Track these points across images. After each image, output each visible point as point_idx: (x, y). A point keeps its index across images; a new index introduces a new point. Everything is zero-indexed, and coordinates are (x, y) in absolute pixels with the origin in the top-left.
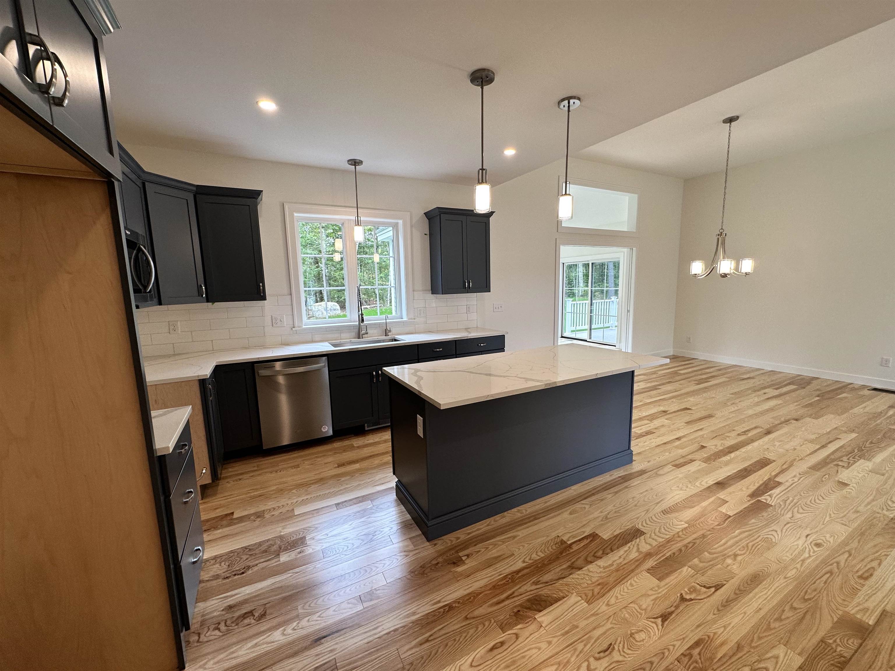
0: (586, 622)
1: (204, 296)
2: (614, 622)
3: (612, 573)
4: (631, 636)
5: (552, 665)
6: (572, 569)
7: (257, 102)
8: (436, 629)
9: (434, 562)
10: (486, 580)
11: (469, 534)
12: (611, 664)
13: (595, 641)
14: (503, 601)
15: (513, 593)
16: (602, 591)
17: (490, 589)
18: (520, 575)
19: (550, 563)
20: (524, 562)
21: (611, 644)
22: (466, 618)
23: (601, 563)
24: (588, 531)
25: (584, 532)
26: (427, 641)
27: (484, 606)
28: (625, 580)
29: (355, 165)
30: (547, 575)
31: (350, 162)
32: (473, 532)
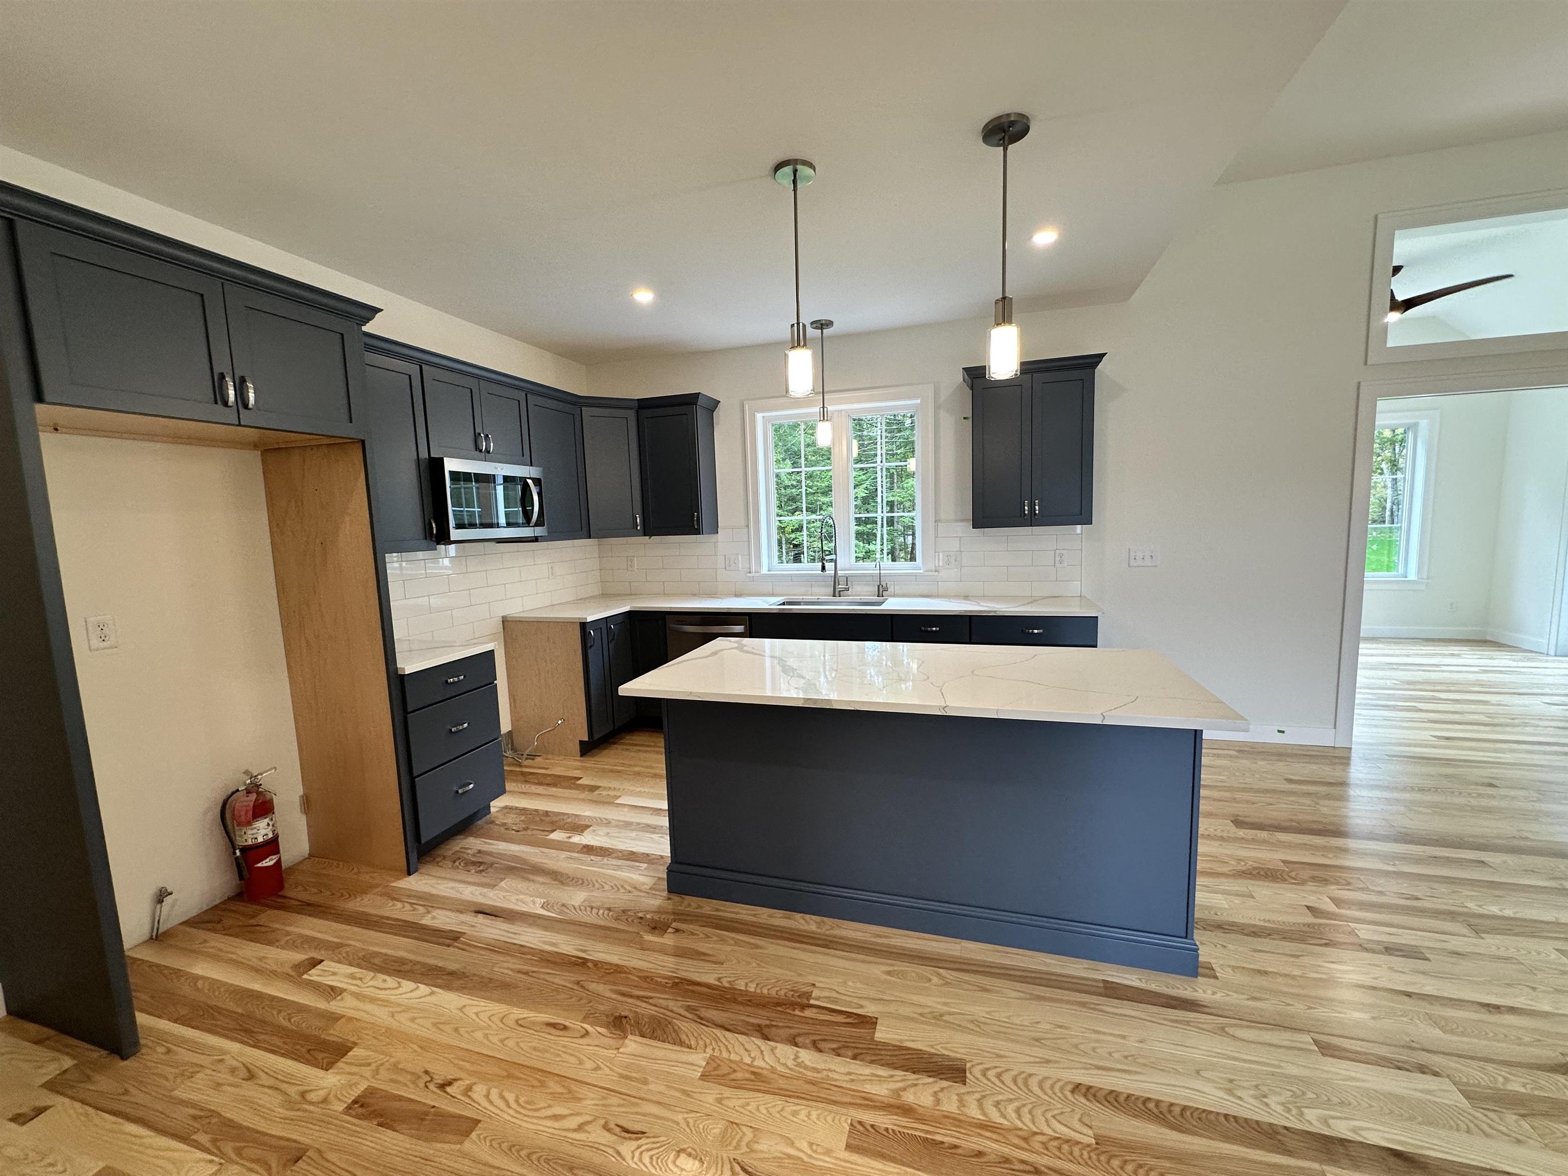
0: (662, 1088)
1: (639, 528)
2: (691, 1121)
3: (798, 1078)
4: (679, 1151)
5: (564, 1086)
6: (758, 1031)
7: (632, 295)
8: (544, 970)
9: (640, 915)
10: (651, 966)
11: (717, 910)
12: (609, 1146)
13: (637, 1113)
14: (631, 996)
15: (651, 998)
16: (743, 1082)
17: (640, 977)
18: (690, 988)
19: (748, 1005)
20: (719, 979)
21: (643, 1133)
22: (578, 983)
23: (807, 1056)
24: (870, 1009)
25: (861, 1007)
26: (526, 973)
27: (606, 986)
28: (796, 1101)
29: (822, 329)
30: (715, 1012)
31: (814, 326)
32: (726, 911)
